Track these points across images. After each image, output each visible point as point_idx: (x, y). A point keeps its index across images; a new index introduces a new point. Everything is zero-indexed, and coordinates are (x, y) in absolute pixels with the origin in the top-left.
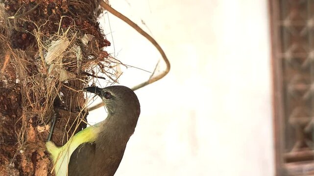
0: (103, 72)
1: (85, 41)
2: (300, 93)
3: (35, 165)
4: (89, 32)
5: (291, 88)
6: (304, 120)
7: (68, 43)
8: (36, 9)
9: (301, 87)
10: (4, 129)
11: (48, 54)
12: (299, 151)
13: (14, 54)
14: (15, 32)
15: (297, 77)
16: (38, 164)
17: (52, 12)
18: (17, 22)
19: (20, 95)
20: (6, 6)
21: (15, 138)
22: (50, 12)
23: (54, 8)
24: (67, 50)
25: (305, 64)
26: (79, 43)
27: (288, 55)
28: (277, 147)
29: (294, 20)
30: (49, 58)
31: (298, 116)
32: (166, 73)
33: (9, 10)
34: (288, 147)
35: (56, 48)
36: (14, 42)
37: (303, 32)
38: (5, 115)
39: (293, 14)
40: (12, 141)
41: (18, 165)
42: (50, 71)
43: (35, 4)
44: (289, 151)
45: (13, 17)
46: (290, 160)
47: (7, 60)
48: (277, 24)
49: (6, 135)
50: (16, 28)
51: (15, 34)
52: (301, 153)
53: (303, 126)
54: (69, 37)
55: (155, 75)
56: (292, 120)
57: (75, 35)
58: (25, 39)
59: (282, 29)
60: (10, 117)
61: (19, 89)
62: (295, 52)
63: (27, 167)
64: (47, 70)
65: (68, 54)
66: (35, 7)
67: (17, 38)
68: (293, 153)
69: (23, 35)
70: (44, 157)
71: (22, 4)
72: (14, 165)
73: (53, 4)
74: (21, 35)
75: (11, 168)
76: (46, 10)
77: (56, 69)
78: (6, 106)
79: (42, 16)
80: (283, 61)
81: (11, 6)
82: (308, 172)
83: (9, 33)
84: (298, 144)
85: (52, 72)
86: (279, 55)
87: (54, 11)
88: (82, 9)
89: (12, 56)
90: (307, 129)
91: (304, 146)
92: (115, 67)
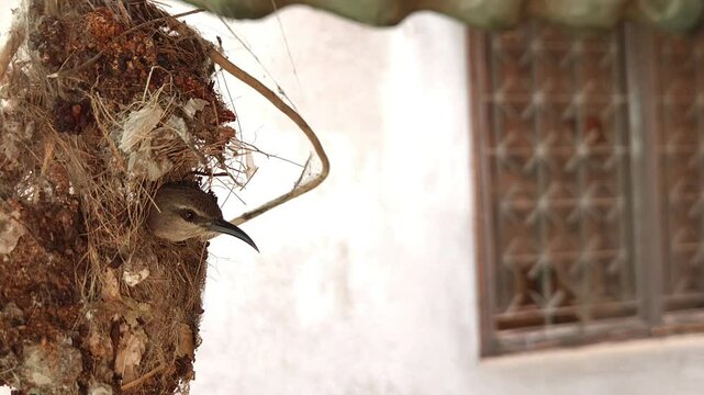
0: (222, 168)
1: (190, 111)
2: (521, 214)
3: (115, 342)
4: (197, 95)
5: (505, 206)
6: (527, 258)
7: (160, 113)
8: (98, 60)
9: (522, 203)
10: (50, 275)
11: (125, 134)
12: (519, 310)
13: (62, 143)
14: (59, 101)
15: (515, 187)
16: (123, 341)
17: (126, 66)
18: (64, 83)
19: (80, 213)
20: (41, 56)
21: (73, 292)
22: (124, 67)
23: (130, 59)
24: (158, 126)
25: (528, 166)
26: (180, 113)
27: (501, 151)
28: (483, 304)
29: (510, 92)
30: (126, 141)
31: (518, 252)
32: (321, 178)
33: (48, 62)
34: (501, 304)
35: (140, 124)
36: (58, 120)
37: (526, 114)
38: (51, 251)
39: (509, 82)
40: (68, 298)
41: (81, 342)
42: (130, 166)
43: (97, 52)
44: (503, 311)
45: (55, 75)
46: (504, 325)
47: (48, 154)
48: (483, 99)
49: (56, 287)
50: (62, 94)
51: (59, 105)
52: (524, 314)
53: (525, 270)
54: (162, 104)
55: (303, 182)
56: (508, 258)
57: (172, 100)
58: (79, 115)
59: (490, 107)
60: (63, 254)
61: (77, 203)
62: (512, 146)
63: (99, 346)
64: (125, 164)
65: (162, 134)
66: (97, 56)
67: (64, 112)
68: (510, 313)
69: (74, 108)
70: (136, 328)
71: (71, 52)
72: (70, 341)
73: (129, 51)
74: (71, 108)
75: (66, 347)
76: (116, 62)
77: (140, 160)
78: (51, 234)
79: (109, 73)
80: (493, 160)
81: (53, 56)
82: (534, 345)
83: (50, 104)
84: (518, 297)
85: (135, 167)
86: (485, 151)
87: (130, 65)
88: (181, 61)
89: (57, 146)
90: (532, 273)
91: (527, 301)
92: (244, 156)
